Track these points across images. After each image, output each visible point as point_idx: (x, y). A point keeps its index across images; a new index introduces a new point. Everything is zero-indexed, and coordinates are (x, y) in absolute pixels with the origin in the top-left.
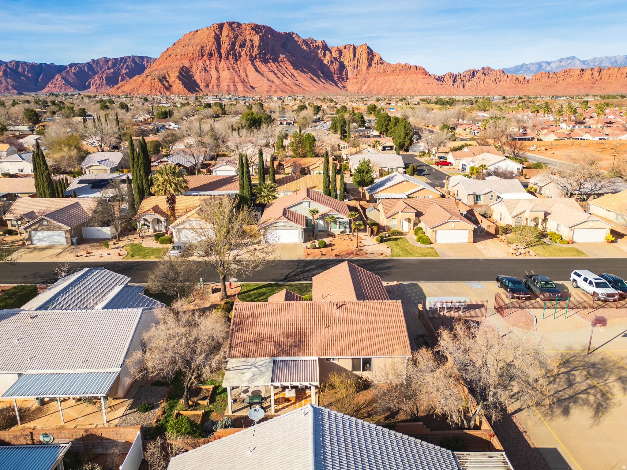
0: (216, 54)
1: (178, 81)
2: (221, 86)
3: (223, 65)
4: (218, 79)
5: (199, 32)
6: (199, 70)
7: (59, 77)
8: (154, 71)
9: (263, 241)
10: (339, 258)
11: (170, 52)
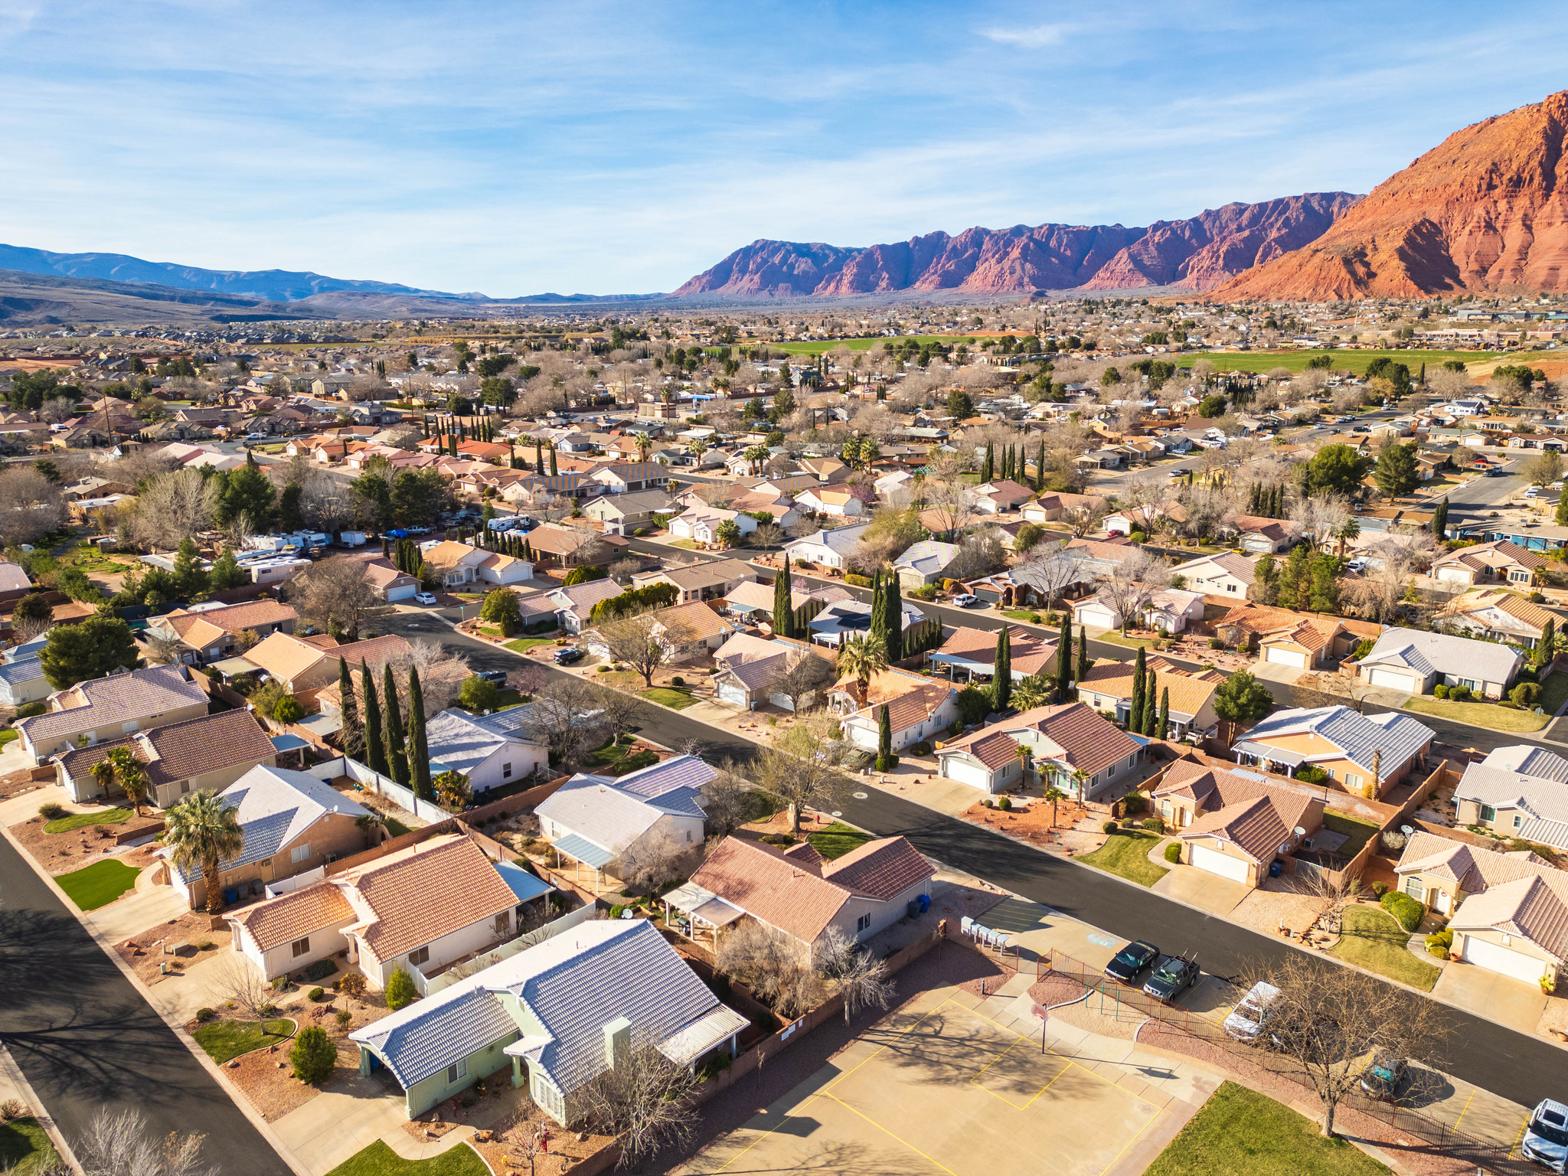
0: (1537, 180)
1: (1396, 262)
2: (1528, 271)
3: (1553, 210)
4: (1524, 253)
5: (1498, 122)
6: (1468, 229)
7: (1123, 255)
8: (1340, 236)
9: (941, 772)
10: (1004, 835)
11: (1397, 185)
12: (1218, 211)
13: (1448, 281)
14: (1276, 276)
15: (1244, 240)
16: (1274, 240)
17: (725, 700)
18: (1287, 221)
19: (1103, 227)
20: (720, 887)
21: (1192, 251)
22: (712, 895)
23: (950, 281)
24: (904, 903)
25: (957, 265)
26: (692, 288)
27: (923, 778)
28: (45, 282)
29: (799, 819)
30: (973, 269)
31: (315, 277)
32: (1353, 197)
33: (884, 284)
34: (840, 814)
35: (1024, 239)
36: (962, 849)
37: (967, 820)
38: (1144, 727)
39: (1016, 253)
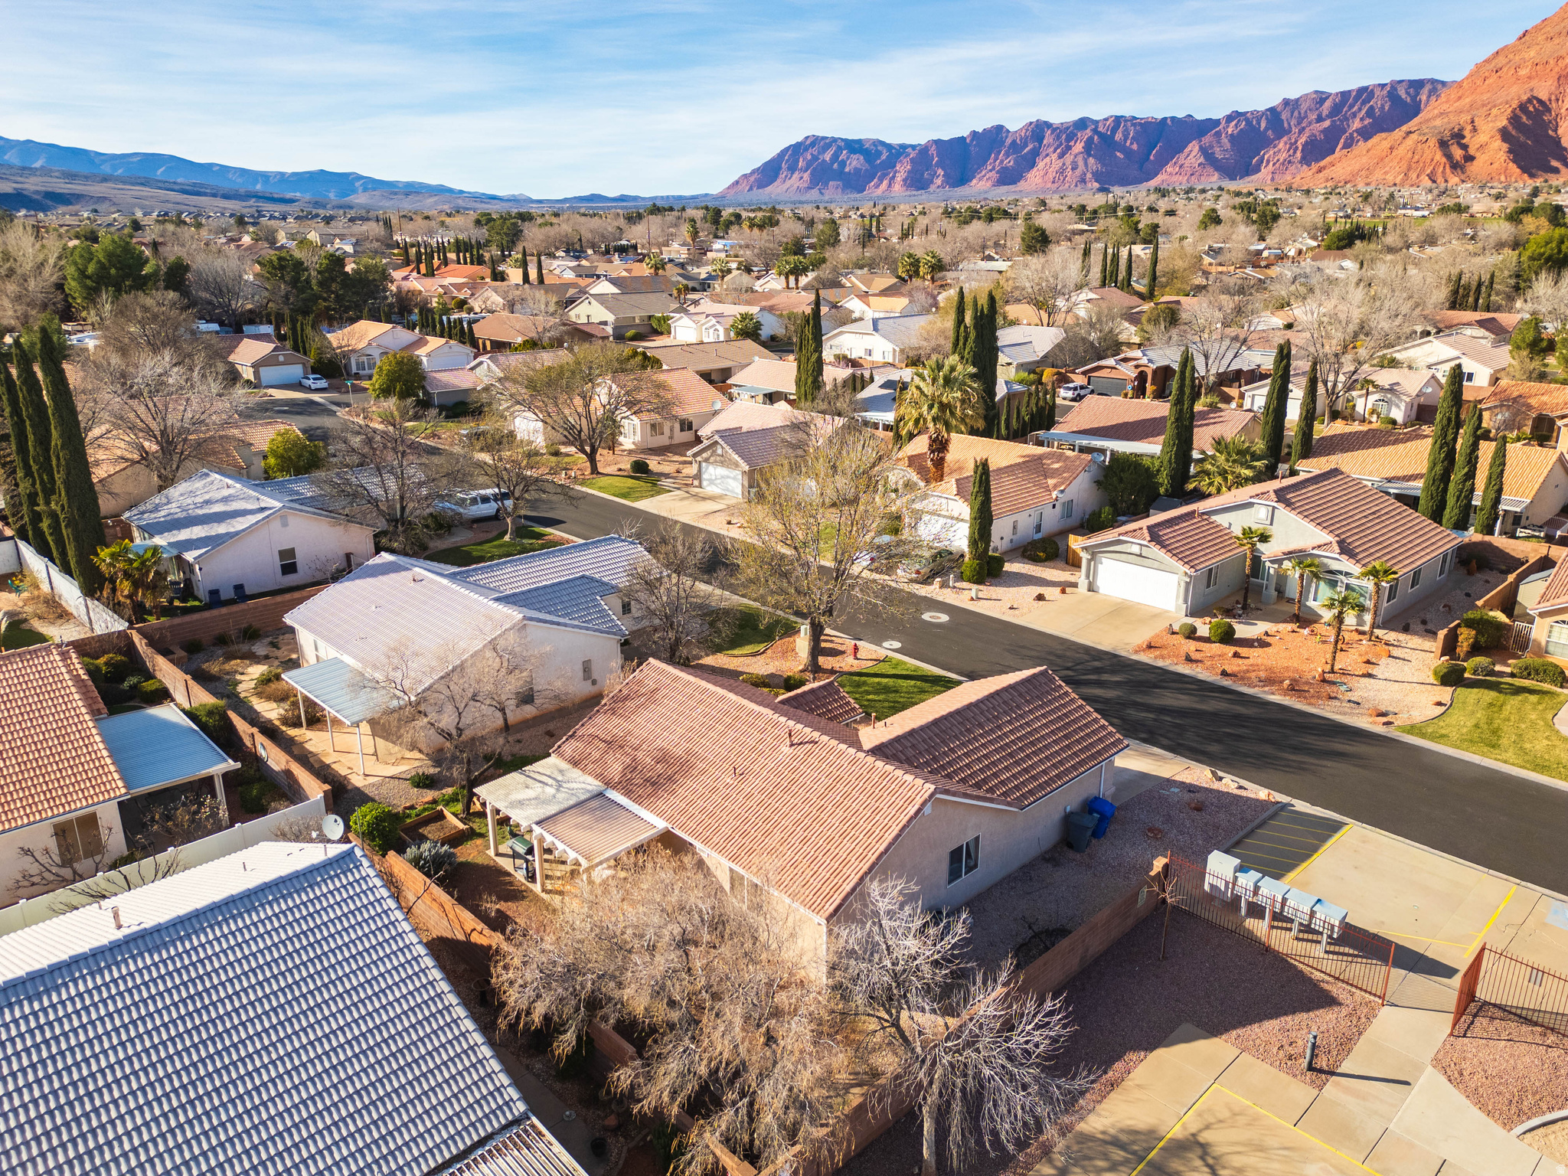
1: (1498, 143)
7: (1193, 147)
8: (1434, 118)
9: (1083, 582)
10: (1226, 683)
11: (1501, 60)
12: (1297, 100)
13: (1555, 163)
14: (1364, 160)
15: (1325, 131)
16: (1356, 131)
17: (709, 489)
18: (1370, 113)
19: (1173, 118)
20: (615, 768)
21: (1267, 143)
22: (593, 784)
23: (1009, 177)
24: (1057, 815)
25: (1016, 161)
26: (740, 187)
27: (1051, 592)
28: (86, 178)
29: (816, 651)
30: (1032, 165)
31: (360, 177)
32: (1443, 83)
33: (939, 181)
34: (897, 645)
35: (1088, 132)
36: (1148, 708)
37: (1145, 658)
38: (1450, 512)
39: (1079, 147)
